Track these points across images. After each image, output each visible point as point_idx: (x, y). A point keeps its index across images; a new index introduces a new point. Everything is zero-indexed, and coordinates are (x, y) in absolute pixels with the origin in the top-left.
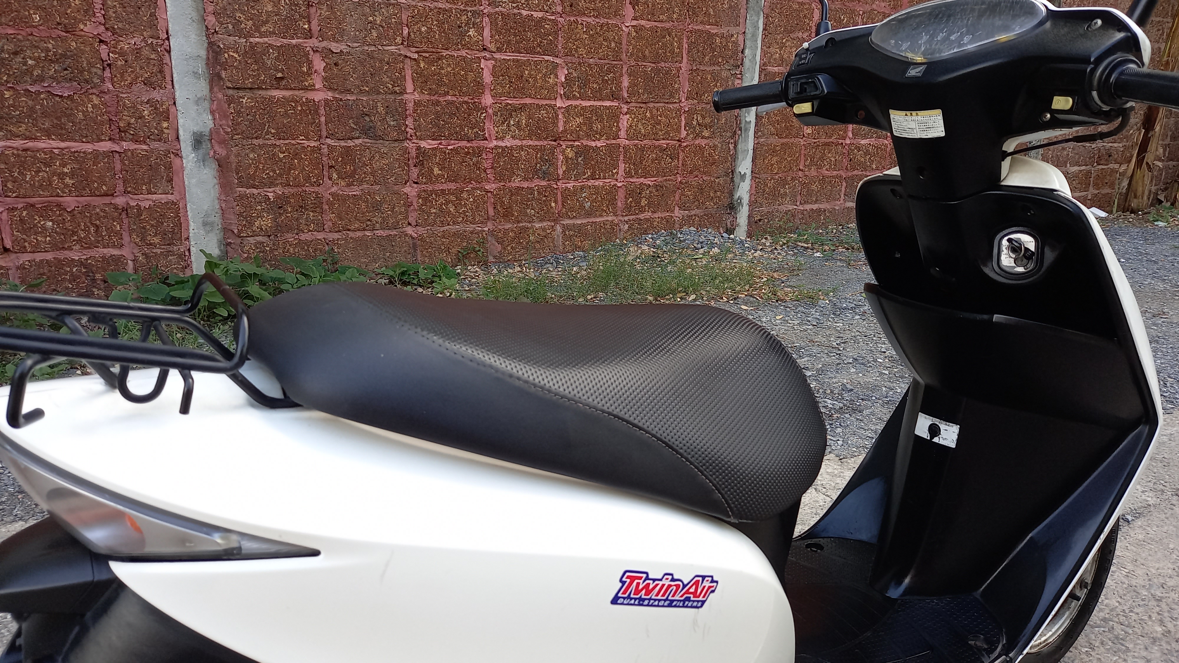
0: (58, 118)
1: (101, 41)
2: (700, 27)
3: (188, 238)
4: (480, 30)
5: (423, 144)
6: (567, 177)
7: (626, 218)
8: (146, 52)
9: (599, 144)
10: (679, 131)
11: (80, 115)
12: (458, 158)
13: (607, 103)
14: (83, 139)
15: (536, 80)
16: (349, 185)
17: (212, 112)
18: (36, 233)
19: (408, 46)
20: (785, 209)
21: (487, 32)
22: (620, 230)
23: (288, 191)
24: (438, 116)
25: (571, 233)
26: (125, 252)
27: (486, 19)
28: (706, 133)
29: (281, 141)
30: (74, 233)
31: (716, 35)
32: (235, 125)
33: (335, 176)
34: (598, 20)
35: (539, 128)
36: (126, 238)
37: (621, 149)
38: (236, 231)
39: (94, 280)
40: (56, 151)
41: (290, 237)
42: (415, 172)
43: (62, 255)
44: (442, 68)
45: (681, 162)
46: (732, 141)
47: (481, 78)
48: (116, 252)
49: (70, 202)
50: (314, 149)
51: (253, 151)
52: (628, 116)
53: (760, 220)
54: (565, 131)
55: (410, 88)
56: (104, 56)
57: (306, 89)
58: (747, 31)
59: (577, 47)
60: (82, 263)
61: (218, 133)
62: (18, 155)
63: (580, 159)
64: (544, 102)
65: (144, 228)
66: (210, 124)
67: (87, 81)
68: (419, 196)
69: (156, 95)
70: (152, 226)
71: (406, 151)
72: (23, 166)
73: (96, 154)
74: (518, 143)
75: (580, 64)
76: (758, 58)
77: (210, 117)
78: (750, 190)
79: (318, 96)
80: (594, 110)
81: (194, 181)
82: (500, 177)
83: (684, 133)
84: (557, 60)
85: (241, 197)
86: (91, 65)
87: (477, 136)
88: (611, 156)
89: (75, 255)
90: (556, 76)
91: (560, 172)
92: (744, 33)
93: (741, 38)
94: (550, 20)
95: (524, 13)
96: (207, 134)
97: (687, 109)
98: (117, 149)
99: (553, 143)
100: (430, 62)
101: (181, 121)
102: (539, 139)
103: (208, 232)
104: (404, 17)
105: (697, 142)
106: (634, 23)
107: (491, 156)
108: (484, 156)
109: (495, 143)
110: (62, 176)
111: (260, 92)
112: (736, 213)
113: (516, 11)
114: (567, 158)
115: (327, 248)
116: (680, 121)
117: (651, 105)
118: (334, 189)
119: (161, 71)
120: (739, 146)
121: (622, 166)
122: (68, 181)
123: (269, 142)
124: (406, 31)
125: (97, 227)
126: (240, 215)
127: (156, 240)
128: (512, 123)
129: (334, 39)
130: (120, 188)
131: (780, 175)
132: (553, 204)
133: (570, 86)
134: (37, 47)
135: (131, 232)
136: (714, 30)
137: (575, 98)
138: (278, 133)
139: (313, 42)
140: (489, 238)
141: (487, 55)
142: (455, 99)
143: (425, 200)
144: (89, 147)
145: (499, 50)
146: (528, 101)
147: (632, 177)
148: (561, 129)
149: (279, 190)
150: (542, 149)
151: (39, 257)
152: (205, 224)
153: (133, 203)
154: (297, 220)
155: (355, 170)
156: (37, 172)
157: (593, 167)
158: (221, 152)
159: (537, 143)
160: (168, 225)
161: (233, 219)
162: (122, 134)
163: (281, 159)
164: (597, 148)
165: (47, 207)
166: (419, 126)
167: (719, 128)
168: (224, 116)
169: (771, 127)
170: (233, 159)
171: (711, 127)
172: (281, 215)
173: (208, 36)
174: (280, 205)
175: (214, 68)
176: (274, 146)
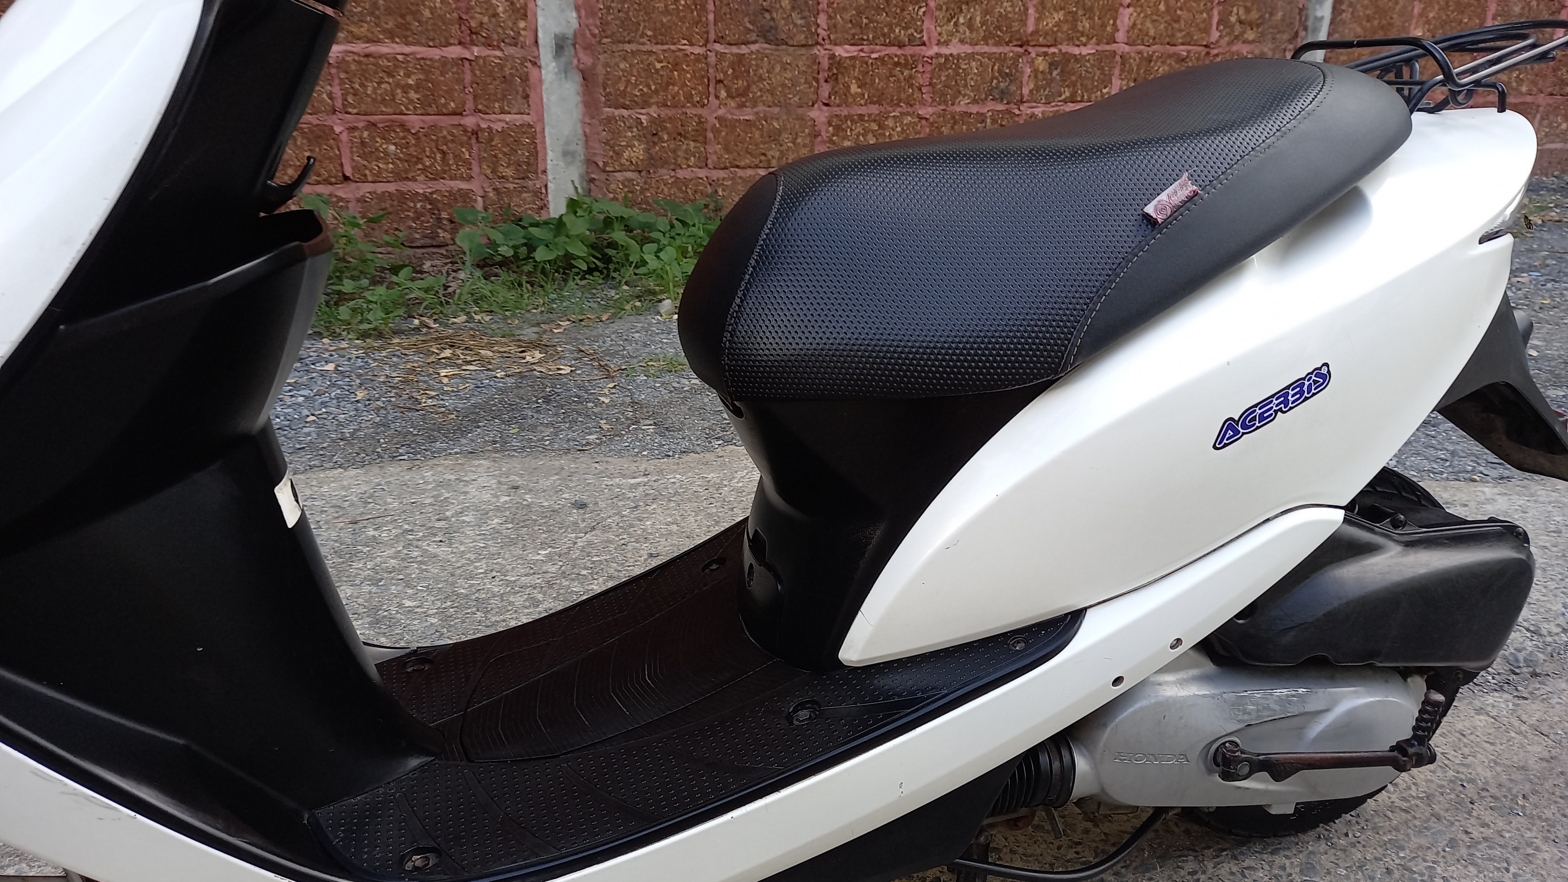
0: (403, 16)
3: (545, 172)
5: (839, 51)
6: (1033, 98)
9: (1084, 51)
10: (1207, 31)
11: (427, 13)
12: (883, 71)
14: (430, 42)
16: (742, 106)
17: (577, 9)
18: (378, 159)
23: (665, 113)
24: (860, 11)
26: (474, 186)
28: (1250, 35)
29: (659, 47)
30: (419, 160)
32: (604, 24)
33: (723, 94)
35: (999, 28)
36: (476, 169)
37: (1118, 58)
38: (601, 164)
39: (439, 219)
40: (400, 58)
41: (665, 174)
42: (825, 90)
43: (406, 186)
46: (1291, 47)
48: (464, 185)
49: (415, 121)
50: (698, 58)
51: (625, 59)
52: (1131, 9)
54: (1036, 32)
60: (427, 198)
61: (583, 35)
62: (359, 63)
63: (1055, 73)
65: (495, 156)
66: (575, 24)
68: (830, 124)
70: (505, 154)
71: (815, 60)
72: (365, 76)
73: (444, 62)
74: (968, 49)
77: (574, 15)
81: (553, 98)
82: (940, 97)
83: (1215, 35)
85: (610, 120)
87: (911, 41)
88: (1101, 69)
89: (420, 188)
91: (1026, 91)
96: (571, 36)
98: (468, 56)
99: (1019, 50)
101: (541, 20)
102: (998, 43)
103: (568, 164)
105: (1234, 48)
107: (929, 68)
108: (920, 68)
109: (936, 49)
110: (406, 88)
114: (1036, 71)
115: (709, 190)
116: (1210, 17)
118: (721, 112)
121: (1116, 83)
122: (413, 95)
123: (644, 48)
125: (444, 153)
126: (606, 143)
127: (509, 172)
128: (961, 20)
130: (470, 105)
135: (481, 160)
138: (655, 36)
143: (838, 129)
144: (435, 53)
148: (1031, 28)
149: (653, 111)
150: (1001, 58)
151: (380, 188)
152: (566, 154)
153: (484, 126)
154: (674, 151)
155: (749, 86)
156: (379, 83)
157: (1074, 84)
158: (587, 60)
159: (994, 50)
160: (523, 154)
161: (599, 149)
162: (472, 36)
163: (657, 71)
164: (1077, 59)
165: (389, 128)
166: (835, 26)
167: (1271, 27)
168: (592, 13)
169: (1355, 25)
170: (600, 70)
171: (1258, 26)
172: (655, 144)
174: (654, 131)
176: (650, 53)
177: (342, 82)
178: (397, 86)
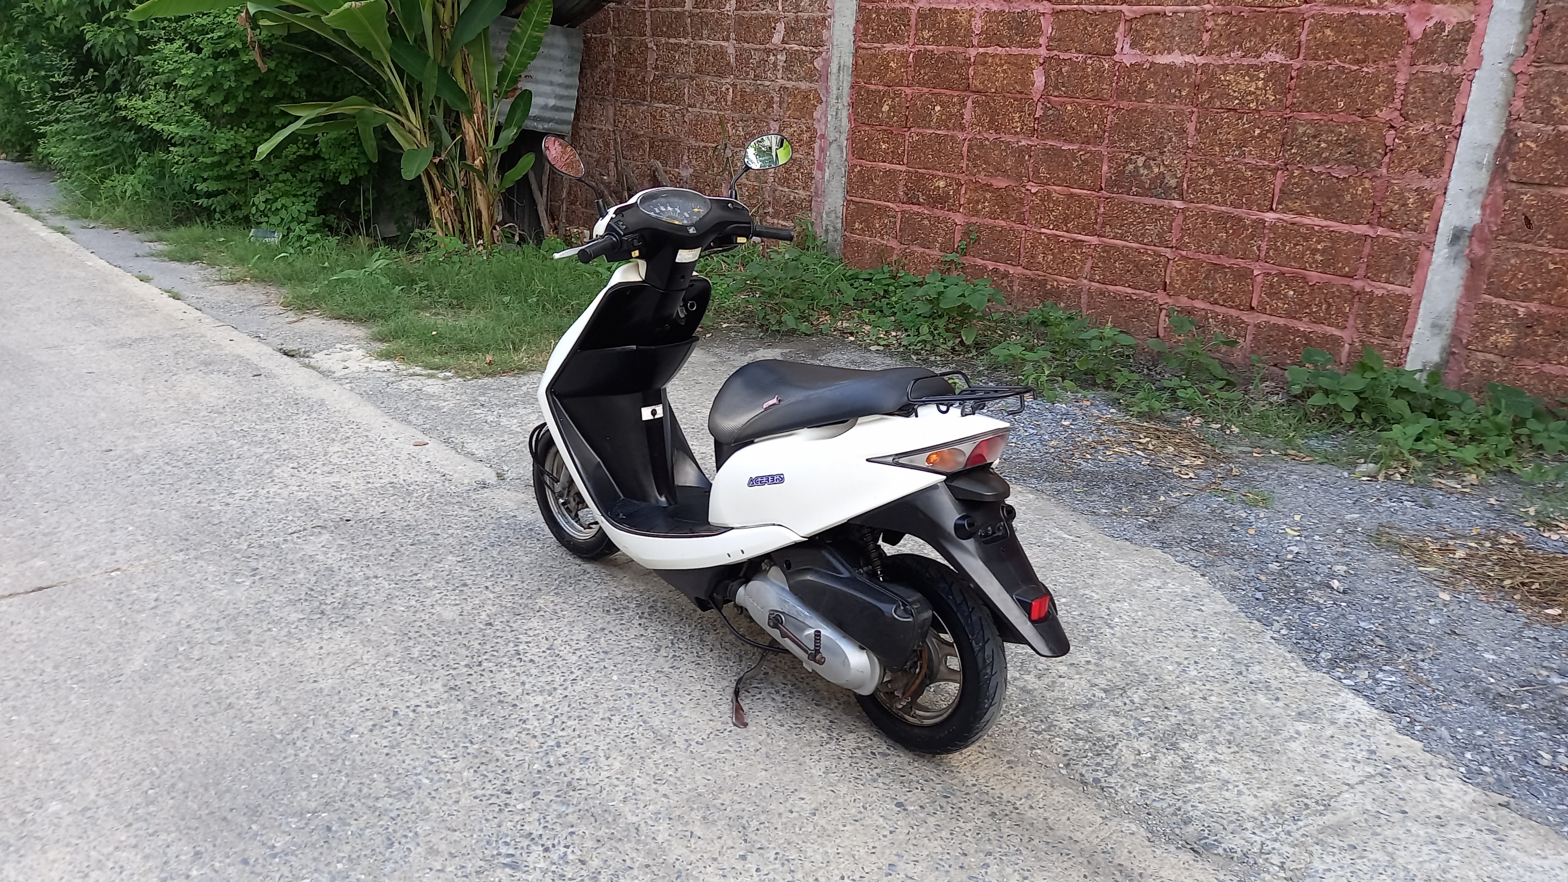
0: (1329, 198)
1: (1392, 127)
3: (1410, 336)
8: (1431, 139)
11: (1349, 198)
14: (1344, 220)
17: (1483, 207)
18: (1279, 299)
23: (1545, 309)
26: (1345, 334)
29: (1557, 250)
30: (1308, 306)
32: (1505, 223)
36: (1351, 321)
38: (1465, 341)
40: (1316, 228)
41: (1530, 365)
43: (1291, 323)
48: (1337, 332)
49: (1314, 276)
51: (1517, 255)
56: (1389, 142)
60: (1305, 335)
61: (1482, 230)
62: (1286, 227)
65: (1370, 315)
66: (1477, 219)
67: (1365, 165)
69: (1427, 184)
70: (1379, 315)
72: (1286, 237)
73: (1350, 235)
77: (1479, 212)
81: (1437, 278)
85: (1485, 305)
86: (1373, 149)
89: (1302, 327)
96: (1469, 230)
98: (1371, 233)
101: (1445, 213)
103: (1434, 335)
110: (1314, 251)
111: (1551, 189)
119: (1441, 159)
122: (1319, 257)
123: (1540, 249)
125: (1329, 304)
126: (1476, 325)
127: (1377, 330)
130: (1361, 272)
134: (1332, 132)
135: (1357, 316)
138: (1554, 240)
144: (1345, 228)
149: (1534, 307)
151: (1274, 320)
152: (1434, 326)
153: (1368, 290)
154: (1546, 346)
156: (1296, 245)
158: (1479, 251)
160: (1393, 318)
161: (1467, 328)
162: (1380, 220)
163: (1549, 271)
165: (1294, 278)
168: (1496, 213)
170: (1490, 261)
172: (1527, 335)
173: (1508, 123)
174: (1528, 325)
175: (1503, 157)
176: (1546, 254)
177: (1270, 240)
178: (1308, 249)
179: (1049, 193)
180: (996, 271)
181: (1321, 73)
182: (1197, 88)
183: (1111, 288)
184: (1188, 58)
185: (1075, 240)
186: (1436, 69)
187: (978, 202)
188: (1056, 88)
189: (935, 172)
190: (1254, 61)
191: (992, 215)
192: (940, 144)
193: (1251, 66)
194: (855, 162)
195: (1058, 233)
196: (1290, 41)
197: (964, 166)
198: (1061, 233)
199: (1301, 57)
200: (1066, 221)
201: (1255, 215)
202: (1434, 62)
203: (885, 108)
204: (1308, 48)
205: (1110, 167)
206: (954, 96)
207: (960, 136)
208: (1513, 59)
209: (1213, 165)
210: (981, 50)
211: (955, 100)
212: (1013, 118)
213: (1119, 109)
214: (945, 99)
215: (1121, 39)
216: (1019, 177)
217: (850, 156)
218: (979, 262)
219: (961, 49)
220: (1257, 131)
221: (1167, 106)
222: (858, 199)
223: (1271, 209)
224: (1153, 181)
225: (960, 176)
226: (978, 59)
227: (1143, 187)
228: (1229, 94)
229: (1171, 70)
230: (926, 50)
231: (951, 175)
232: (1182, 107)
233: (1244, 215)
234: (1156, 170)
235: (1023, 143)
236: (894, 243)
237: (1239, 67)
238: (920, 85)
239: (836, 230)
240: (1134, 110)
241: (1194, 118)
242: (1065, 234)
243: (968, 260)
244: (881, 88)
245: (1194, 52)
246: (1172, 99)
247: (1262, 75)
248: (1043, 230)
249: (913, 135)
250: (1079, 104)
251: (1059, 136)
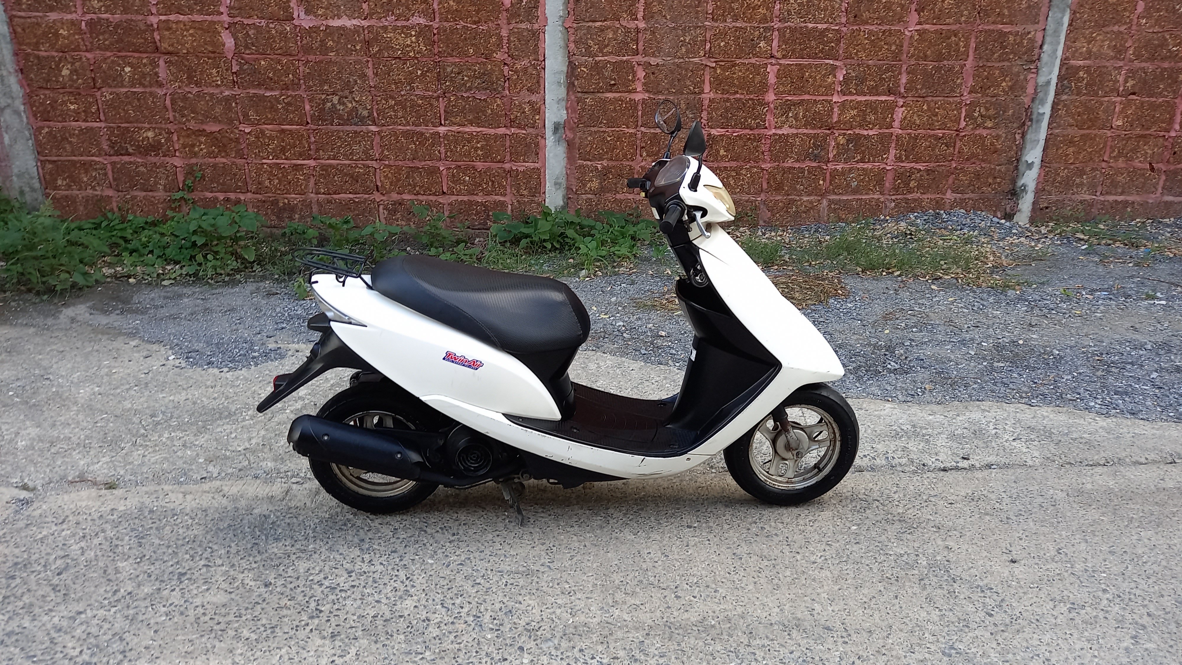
0: (478, 113)
1: (505, 64)
2: (991, 27)
3: (544, 193)
4: (770, 41)
5: (714, 132)
6: (836, 159)
7: (893, 197)
8: (530, 70)
9: (871, 133)
10: (957, 121)
11: (489, 111)
12: (741, 143)
13: (883, 98)
14: (490, 126)
15: (815, 80)
17: (567, 109)
18: (460, 184)
19: (709, 57)
20: (1080, 199)
21: (775, 44)
22: (886, 207)
23: (611, 163)
24: (727, 110)
25: (837, 207)
26: (507, 199)
27: (776, 33)
28: (989, 124)
29: (610, 129)
30: (480, 185)
31: (1010, 33)
32: (581, 117)
33: (645, 154)
34: (880, 27)
35: (814, 119)
36: (509, 190)
37: (894, 137)
38: (574, 190)
39: (488, 215)
40: (475, 134)
41: (609, 196)
42: (704, 153)
43: (472, 198)
44: (734, 73)
45: (957, 150)
46: (1020, 131)
47: (767, 80)
48: (502, 199)
49: (480, 165)
50: (631, 135)
51: (591, 135)
52: (904, 108)
53: (1047, 208)
54: (838, 122)
55: (707, 88)
56: (506, 74)
57: (630, 92)
58: (1048, 28)
59: (858, 51)
60: (482, 204)
61: (569, 123)
62: (455, 136)
63: (850, 145)
64: (821, 98)
65: (519, 184)
66: (565, 117)
69: (534, 98)
70: (524, 183)
72: (456, 142)
73: (496, 136)
74: (794, 131)
75: (859, 65)
76: (1060, 53)
77: (565, 112)
78: (1038, 179)
79: (638, 97)
80: (867, 104)
81: (551, 155)
82: (775, 158)
83: (963, 124)
84: (837, 63)
85: (580, 166)
86: (498, 79)
87: (758, 126)
88: (882, 144)
89: (479, 199)
90: (835, 76)
91: (831, 156)
92: (1044, 29)
93: (1039, 35)
94: (834, 30)
95: (810, 25)
96: (562, 123)
97: (968, 102)
98: (508, 133)
99: (828, 131)
100: (724, 69)
101: (547, 115)
102: (812, 128)
103: (557, 189)
104: (708, 36)
105: (977, 132)
106: (918, 27)
107: (769, 141)
108: (763, 141)
109: (774, 131)
110: (476, 149)
111: (599, 95)
112: (1018, 200)
113: (803, 25)
114: (838, 144)
115: (634, 206)
116: (960, 113)
117: (930, 99)
118: (643, 164)
119: (538, 82)
120: (1028, 136)
121: (893, 152)
122: (480, 152)
123: (602, 130)
124: (708, 47)
125: (493, 182)
126: (578, 179)
127: (525, 193)
128: (790, 115)
129: (654, 55)
130: (508, 158)
131: (1077, 165)
132: (821, 182)
133: (847, 84)
134: (470, 69)
135: (511, 186)
136: (1007, 29)
137: (851, 94)
138: (608, 123)
139: (639, 58)
140: (762, 207)
141: (773, 61)
142: (742, 97)
144: (492, 131)
145: (784, 57)
146: (806, 97)
147: (903, 162)
148: (835, 120)
149: (605, 163)
150: (815, 136)
151: (460, 198)
152: (556, 184)
153: (514, 168)
154: (616, 184)
155: (659, 150)
156: (464, 146)
157: (863, 152)
158: (570, 135)
159: (811, 131)
161: (574, 182)
162: (512, 123)
163: (608, 141)
164: (868, 137)
165: (467, 168)
166: (711, 118)
167: (1005, 119)
168: (574, 111)
169: (1069, 118)
170: (577, 140)
171: (995, 118)
172: (605, 180)
173: (569, 57)
174: (605, 173)
175: (571, 78)
176: (605, 132)
177: (445, 145)
178: (472, 148)
179: (262, 132)
180: (228, 200)
181: (453, 31)
182: (368, 43)
183: (335, 196)
184: (355, 22)
185: (296, 165)
186: (523, 26)
187: (193, 146)
188: (246, 47)
189: (140, 125)
190: (405, 23)
191: (210, 154)
192: (139, 100)
193: (405, 27)
194: (40, 124)
195: (278, 161)
196: (427, 9)
197: (171, 116)
198: (282, 161)
199: (437, 20)
200: (283, 150)
201: (432, 130)
202: (522, 22)
203: (65, 72)
204: (441, 14)
205: (312, 107)
206: (143, 58)
207: (160, 92)
208: (564, 20)
209: (393, 98)
210: (163, 18)
211: (144, 61)
212: (211, 74)
213: (308, 62)
214: (135, 61)
215: (295, 7)
216: (230, 121)
217: (32, 119)
218: (209, 195)
219: (140, 17)
220: (419, 72)
221: (347, 58)
222: (55, 158)
223: (441, 124)
224: (349, 113)
225: (169, 126)
226: (161, 25)
227: (342, 119)
228: (393, 47)
229: (344, 31)
230: (100, 19)
231: (159, 125)
232: (359, 57)
233: (424, 131)
234: (350, 105)
235: (227, 93)
236: (110, 193)
237: (395, 28)
238: (101, 49)
239: (33, 190)
240: (321, 62)
241: (370, 65)
242: (285, 161)
243: (196, 195)
244: (55, 54)
245: (358, 17)
246: (349, 52)
247: (413, 33)
248: (264, 161)
249: (107, 94)
250: (272, 59)
251: (259, 86)
